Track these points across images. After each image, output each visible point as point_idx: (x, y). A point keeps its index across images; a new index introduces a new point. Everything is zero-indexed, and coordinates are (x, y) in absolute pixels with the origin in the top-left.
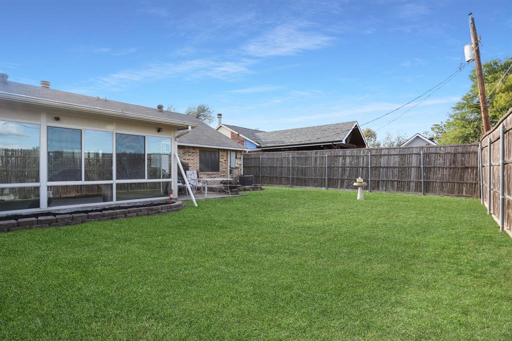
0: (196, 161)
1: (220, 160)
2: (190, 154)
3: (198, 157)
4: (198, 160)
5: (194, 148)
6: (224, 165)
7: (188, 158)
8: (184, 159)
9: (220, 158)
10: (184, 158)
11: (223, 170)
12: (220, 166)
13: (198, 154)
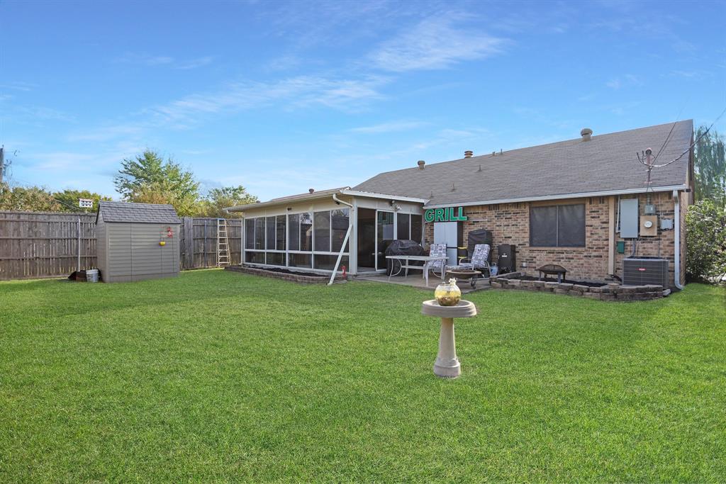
0: (521, 228)
1: (588, 223)
2: (509, 216)
3: (528, 220)
4: (527, 225)
5: (517, 205)
6: (601, 232)
7: (506, 223)
8: (498, 226)
9: (588, 218)
10: (498, 223)
11: (597, 242)
12: (588, 234)
13: (527, 215)
